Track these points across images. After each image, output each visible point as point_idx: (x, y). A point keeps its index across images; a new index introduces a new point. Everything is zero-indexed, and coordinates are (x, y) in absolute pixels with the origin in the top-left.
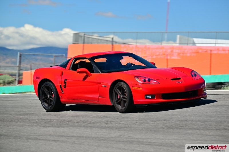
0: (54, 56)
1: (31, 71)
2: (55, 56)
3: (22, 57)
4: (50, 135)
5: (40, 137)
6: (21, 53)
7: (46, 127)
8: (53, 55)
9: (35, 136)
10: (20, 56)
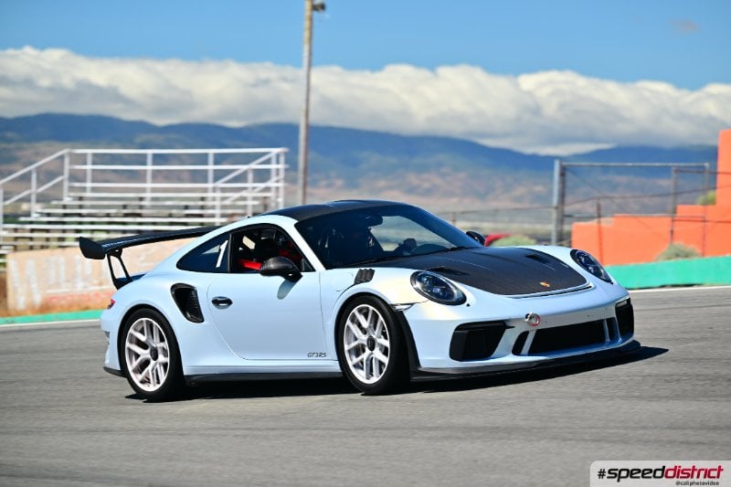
0: (674, 169)
1: (599, 222)
2: (679, 171)
3: (569, 175)
4: (672, 427)
5: (641, 432)
6: (565, 164)
7: (659, 398)
8: (670, 167)
9: (622, 431)
10: (563, 174)
